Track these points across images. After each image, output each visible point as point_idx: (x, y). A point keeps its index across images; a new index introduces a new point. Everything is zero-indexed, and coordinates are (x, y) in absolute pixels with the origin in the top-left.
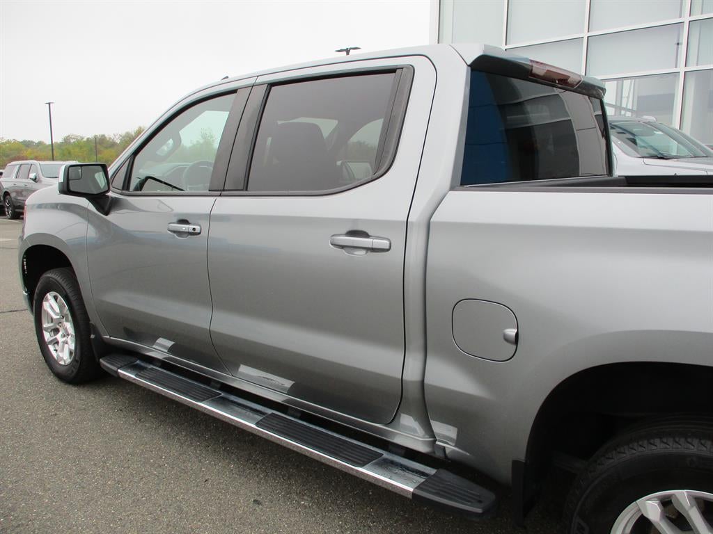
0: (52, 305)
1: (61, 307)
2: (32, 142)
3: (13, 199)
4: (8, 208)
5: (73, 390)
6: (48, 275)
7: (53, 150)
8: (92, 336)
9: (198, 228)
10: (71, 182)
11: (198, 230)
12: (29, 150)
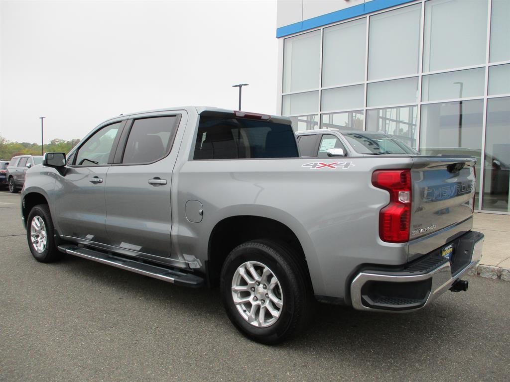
0: (36, 223)
1: (41, 223)
2: (29, 144)
3: (15, 180)
4: (11, 186)
5: (45, 265)
6: (36, 207)
7: (43, 149)
8: (55, 235)
9: (101, 180)
10: (48, 161)
11: (101, 181)
12: (27, 149)
